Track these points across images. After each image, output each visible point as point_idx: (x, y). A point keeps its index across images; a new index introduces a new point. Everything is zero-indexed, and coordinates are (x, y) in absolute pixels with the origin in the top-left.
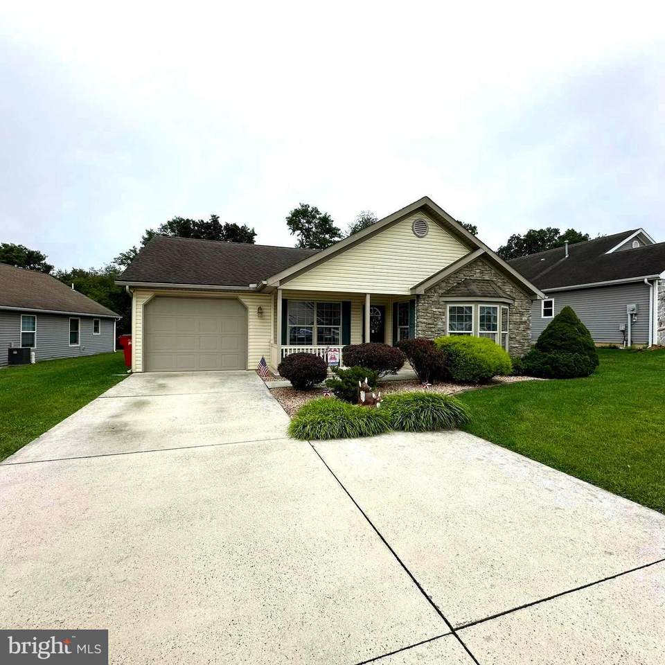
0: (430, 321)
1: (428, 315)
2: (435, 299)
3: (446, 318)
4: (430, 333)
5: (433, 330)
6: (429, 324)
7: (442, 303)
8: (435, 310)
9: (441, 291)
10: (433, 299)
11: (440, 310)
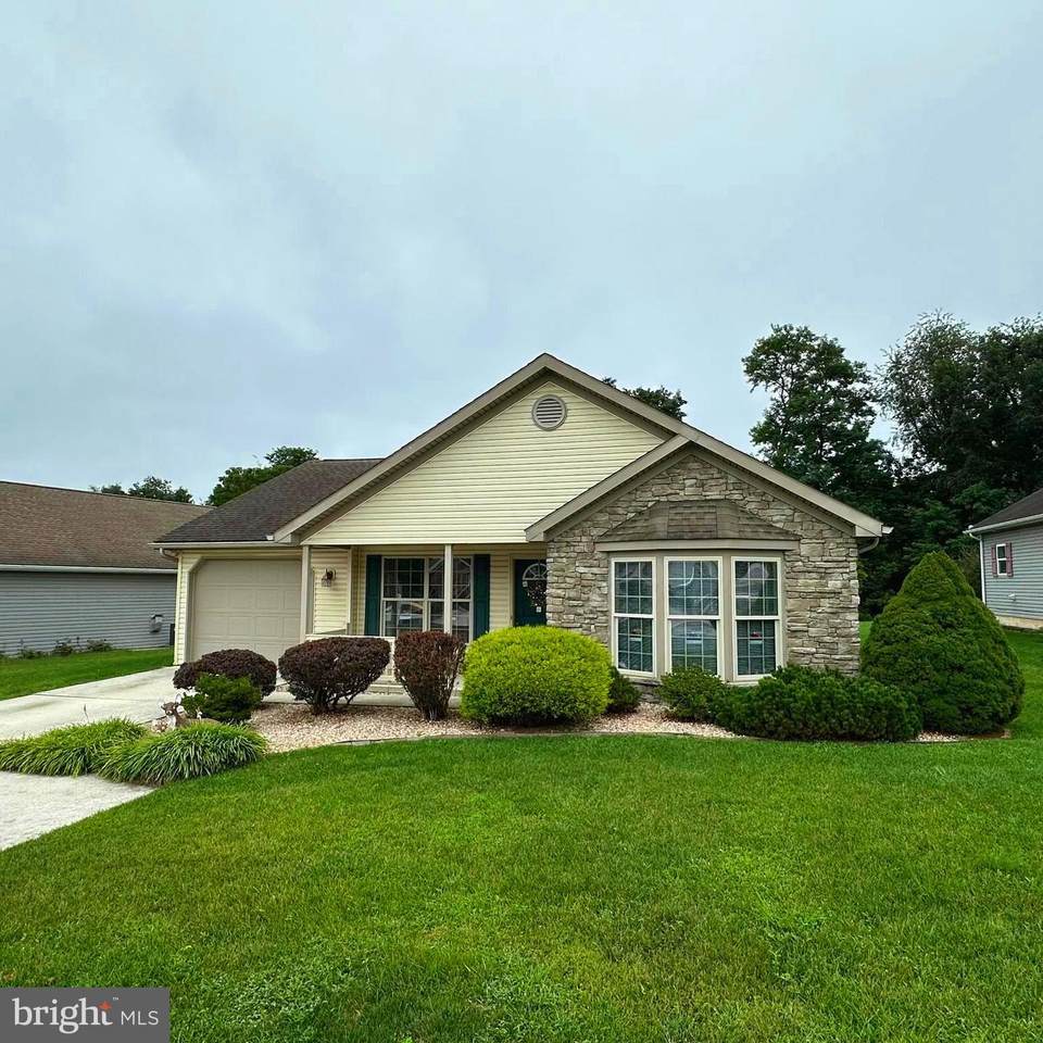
0: (572, 594)
1: (567, 579)
2: (582, 547)
3: (609, 587)
4: (572, 617)
5: (580, 611)
6: (570, 599)
7: (599, 556)
8: (582, 570)
9: (595, 532)
10: (577, 549)
11: (595, 570)
